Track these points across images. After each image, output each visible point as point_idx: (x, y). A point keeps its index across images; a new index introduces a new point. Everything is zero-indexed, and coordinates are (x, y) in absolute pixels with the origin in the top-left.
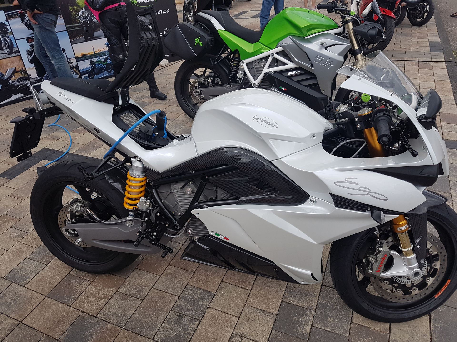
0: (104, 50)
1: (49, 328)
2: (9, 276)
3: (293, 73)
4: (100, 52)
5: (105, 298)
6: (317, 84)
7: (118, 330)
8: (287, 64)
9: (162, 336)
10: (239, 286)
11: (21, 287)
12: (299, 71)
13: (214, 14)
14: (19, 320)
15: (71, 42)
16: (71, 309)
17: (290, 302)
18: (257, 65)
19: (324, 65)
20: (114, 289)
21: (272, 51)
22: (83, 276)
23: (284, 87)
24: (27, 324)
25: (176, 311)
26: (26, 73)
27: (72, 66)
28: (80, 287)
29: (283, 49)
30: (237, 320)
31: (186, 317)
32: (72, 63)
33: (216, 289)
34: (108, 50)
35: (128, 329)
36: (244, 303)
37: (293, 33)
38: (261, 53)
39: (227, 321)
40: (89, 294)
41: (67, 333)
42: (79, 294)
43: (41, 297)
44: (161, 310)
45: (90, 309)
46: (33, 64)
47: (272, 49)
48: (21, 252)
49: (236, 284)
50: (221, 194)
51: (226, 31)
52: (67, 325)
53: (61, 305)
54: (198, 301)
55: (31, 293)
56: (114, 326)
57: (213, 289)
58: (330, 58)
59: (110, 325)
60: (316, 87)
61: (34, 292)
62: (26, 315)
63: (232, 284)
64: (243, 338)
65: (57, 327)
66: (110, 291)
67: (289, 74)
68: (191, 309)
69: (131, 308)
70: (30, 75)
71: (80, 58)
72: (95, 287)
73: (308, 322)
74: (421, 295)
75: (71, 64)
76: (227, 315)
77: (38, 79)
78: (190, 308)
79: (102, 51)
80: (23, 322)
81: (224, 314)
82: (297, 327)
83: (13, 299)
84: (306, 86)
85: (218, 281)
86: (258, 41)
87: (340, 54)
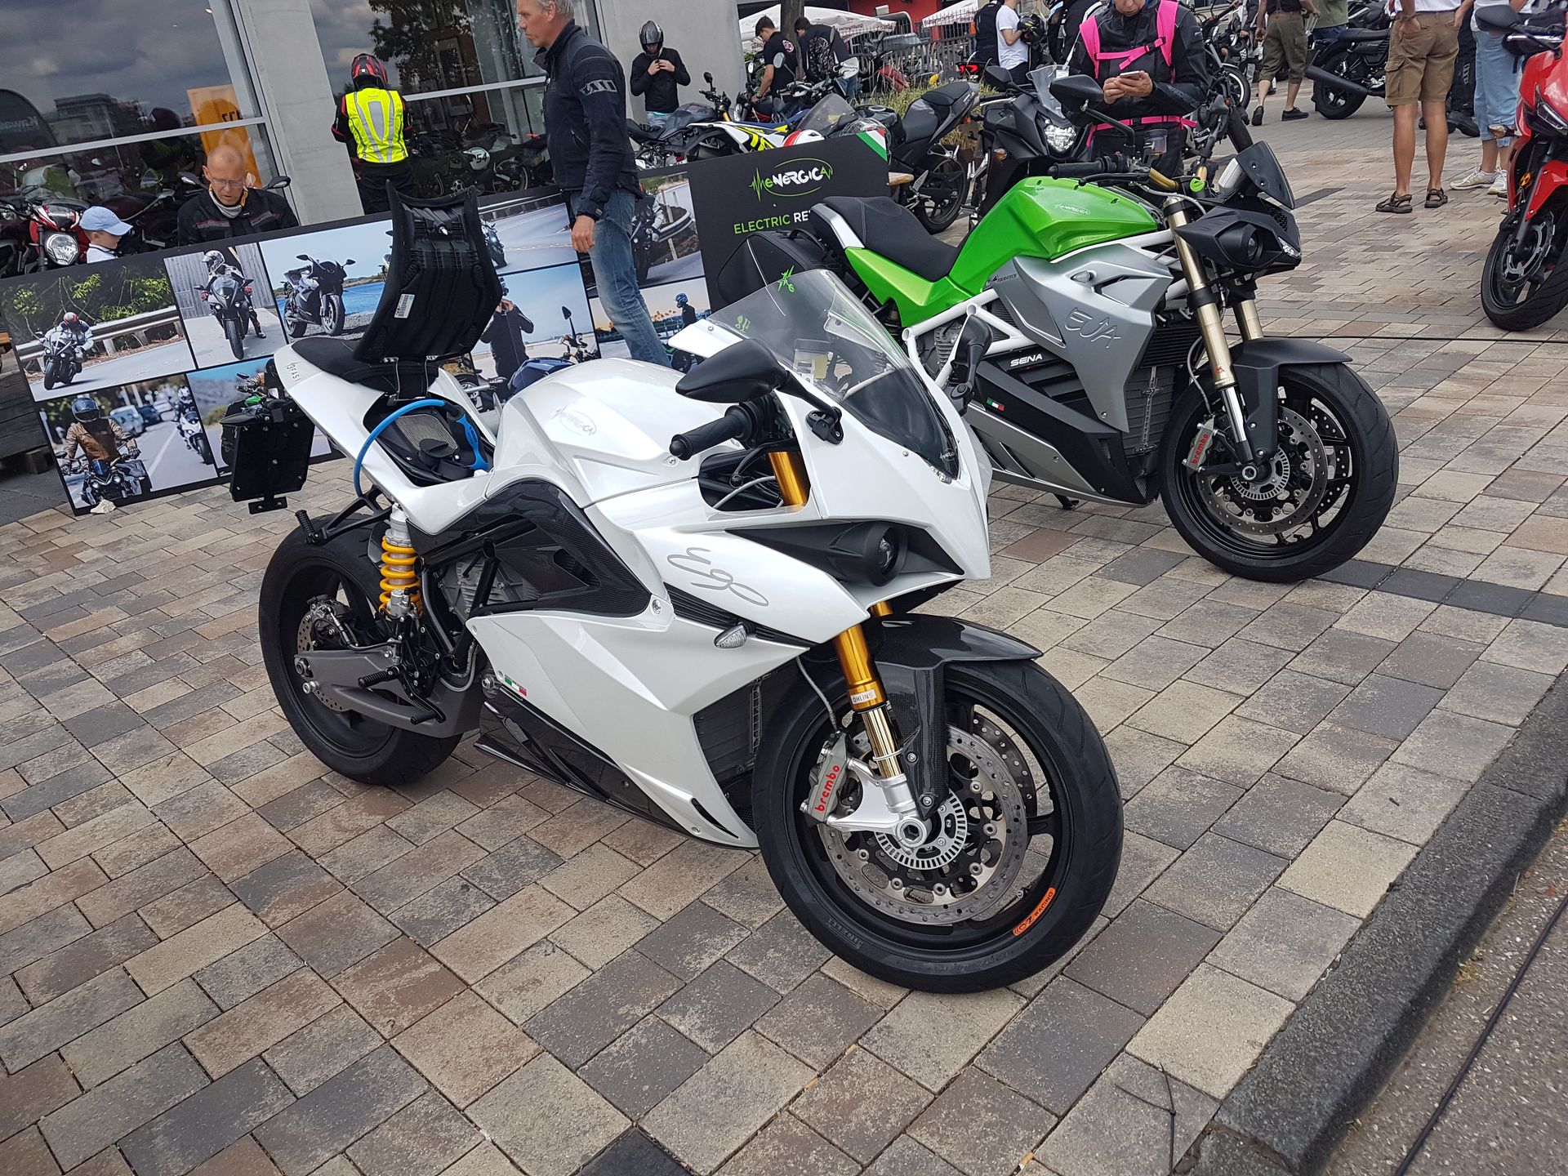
0: (672, 315)
1: (224, 864)
2: (214, 766)
3: (1024, 361)
4: (661, 319)
5: (352, 831)
6: (1082, 393)
7: (336, 889)
8: (1008, 337)
9: (406, 914)
10: (627, 855)
11: (223, 788)
12: (1040, 356)
13: (841, 207)
14: (185, 841)
15: (586, 292)
16: (282, 839)
17: (712, 905)
18: (941, 339)
19: (1093, 338)
20: (379, 818)
21: (972, 301)
22: (342, 786)
23: (997, 402)
24: (193, 850)
25: (466, 877)
26: (471, 366)
27: (585, 355)
28: (321, 805)
29: (997, 296)
30: (574, 915)
31: (476, 890)
32: (585, 345)
33: (575, 853)
34: (684, 313)
35: (355, 891)
36: (613, 887)
37: (1023, 250)
38: (949, 307)
39: (551, 914)
40: (329, 820)
41: (248, 877)
42: (311, 816)
43: (245, 809)
44: (438, 870)
45: (311, 845)
46: (489, 344)
47: (974, 295)
48: (263, 727)
49: (623, 853)
50: (527, 591)
51: (867, 252)
52: (256, 863)
53: (268, 829)
54: (522, 867)
55: (234, 799)
56: (334, 881)
57: (566, 853)
58: (1108, 317)
59: (329, 877)
60: (1079, 401)
61: (238, 800)
62: (200, 834)
63: (617, 849)
64: (557, 950)
65: (238, 863)
66: (367, 821)
67: (1015, 363)
68: (497, 880)
69: (387, 857)
70: (480, 371)
71: (607, 333)
72: (348, 809)
73: (719, 950)
74: (960, 911)
75: (582, 350)
76: (560, 903)
77: (499, 381)
78: (496, 875)
79: (666, 317)
80: (189, 845)
81: (554, 900)
82: (686, 954)
83: (197, 804)
84: (1057, 398)
85: (592, 837)
86: (947, 275)
87: (1138, 305)
